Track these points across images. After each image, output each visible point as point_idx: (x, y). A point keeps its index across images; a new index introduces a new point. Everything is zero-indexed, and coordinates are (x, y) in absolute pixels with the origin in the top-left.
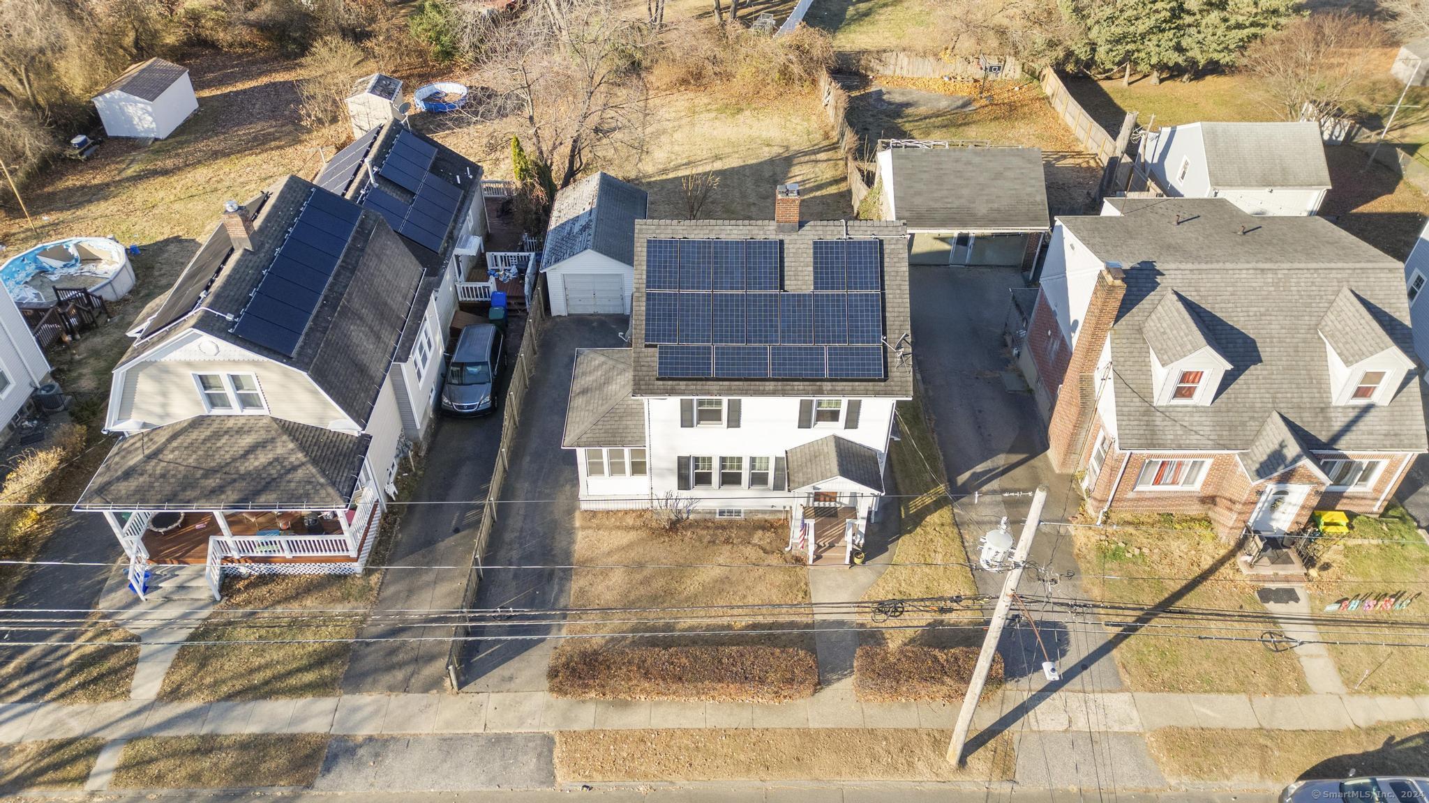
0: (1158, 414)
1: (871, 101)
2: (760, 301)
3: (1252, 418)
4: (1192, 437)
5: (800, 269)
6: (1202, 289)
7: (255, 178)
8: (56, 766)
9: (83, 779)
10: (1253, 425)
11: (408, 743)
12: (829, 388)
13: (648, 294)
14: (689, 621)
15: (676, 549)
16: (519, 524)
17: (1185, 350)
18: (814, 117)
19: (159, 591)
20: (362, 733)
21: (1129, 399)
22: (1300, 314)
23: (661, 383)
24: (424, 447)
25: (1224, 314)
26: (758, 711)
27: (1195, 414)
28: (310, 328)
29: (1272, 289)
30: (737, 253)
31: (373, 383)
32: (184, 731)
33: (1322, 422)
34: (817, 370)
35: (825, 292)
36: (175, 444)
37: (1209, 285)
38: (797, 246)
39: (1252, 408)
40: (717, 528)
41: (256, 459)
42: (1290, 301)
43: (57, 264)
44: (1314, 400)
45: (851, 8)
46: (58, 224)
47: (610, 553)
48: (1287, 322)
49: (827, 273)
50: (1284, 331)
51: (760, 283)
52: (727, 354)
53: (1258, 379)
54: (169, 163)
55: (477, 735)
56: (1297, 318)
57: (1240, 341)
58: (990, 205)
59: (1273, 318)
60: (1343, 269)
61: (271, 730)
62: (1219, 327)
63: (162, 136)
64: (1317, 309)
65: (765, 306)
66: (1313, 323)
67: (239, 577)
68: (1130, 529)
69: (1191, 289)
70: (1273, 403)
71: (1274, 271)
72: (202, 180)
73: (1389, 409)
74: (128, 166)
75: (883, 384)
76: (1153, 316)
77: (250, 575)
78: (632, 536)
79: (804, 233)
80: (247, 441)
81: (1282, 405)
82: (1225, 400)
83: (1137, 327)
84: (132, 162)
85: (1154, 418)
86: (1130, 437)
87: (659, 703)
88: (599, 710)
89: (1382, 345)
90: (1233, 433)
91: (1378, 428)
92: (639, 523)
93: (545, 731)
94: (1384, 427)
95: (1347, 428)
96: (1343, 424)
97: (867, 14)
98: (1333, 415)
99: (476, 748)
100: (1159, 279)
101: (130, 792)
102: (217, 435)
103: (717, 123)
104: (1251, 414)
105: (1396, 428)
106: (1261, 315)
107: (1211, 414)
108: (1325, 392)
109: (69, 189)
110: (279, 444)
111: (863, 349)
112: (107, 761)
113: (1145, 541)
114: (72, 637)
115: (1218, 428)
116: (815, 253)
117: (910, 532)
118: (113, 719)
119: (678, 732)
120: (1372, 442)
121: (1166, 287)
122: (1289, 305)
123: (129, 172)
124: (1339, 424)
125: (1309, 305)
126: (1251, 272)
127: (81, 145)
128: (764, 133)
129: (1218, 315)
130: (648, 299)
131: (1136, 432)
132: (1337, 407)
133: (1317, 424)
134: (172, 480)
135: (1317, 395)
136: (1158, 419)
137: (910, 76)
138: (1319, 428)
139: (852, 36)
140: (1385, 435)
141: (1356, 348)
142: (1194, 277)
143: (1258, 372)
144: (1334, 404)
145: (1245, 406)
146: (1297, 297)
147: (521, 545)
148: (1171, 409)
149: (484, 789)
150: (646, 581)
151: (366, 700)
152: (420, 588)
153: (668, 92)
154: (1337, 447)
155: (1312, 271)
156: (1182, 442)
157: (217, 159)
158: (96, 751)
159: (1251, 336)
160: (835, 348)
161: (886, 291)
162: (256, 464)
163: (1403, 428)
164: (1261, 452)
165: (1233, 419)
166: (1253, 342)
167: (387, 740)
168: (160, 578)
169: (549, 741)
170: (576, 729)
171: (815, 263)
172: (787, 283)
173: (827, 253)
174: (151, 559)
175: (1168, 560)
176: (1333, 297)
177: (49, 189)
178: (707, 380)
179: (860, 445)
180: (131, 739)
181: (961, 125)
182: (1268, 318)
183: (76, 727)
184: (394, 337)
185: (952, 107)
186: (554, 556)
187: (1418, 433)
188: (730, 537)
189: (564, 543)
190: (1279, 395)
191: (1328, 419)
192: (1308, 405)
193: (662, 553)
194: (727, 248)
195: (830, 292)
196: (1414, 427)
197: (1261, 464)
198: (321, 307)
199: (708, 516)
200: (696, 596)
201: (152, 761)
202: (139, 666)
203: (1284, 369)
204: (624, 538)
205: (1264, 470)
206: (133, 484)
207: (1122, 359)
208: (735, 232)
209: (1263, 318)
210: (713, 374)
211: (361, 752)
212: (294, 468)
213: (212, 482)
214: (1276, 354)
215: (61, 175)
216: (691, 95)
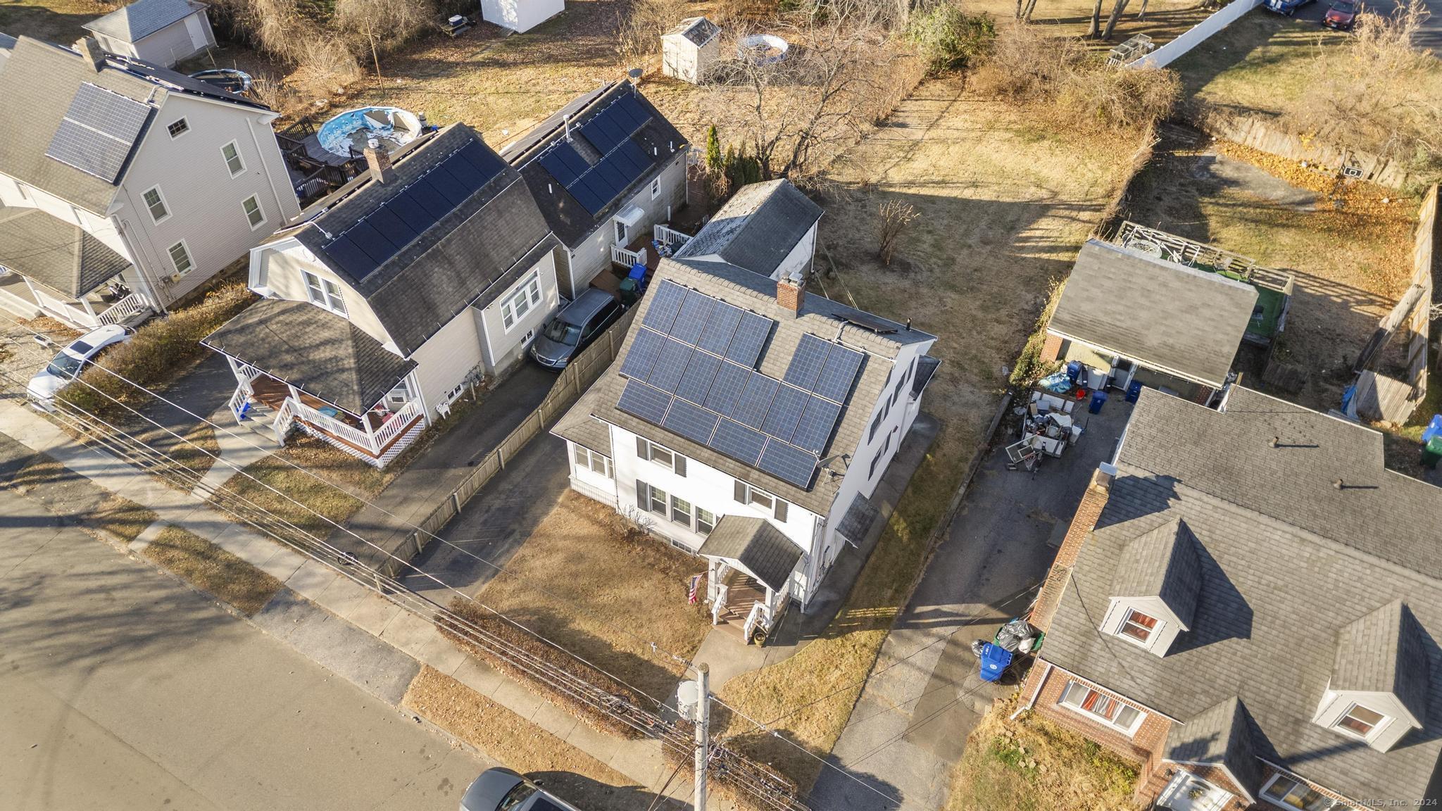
0: (1099, 640)
1: (1194, 167)
2: (732, 372)
3: (1205, 692)
4: (1125, 680)
5: (782, 355)
6: (1218, 532)
7: (562, 89)
8: (123, 522)
9: (131, 539)
10: (1204, 700)
11: (328, 618)
12: (756, 477)
13: (641, 330)
14: (585, 626)
15: (619, 557)
16: (519, 479)
17: (1138, 589)
18: (1115, 167)
19: (250, 422)
20: (305, 594)
21: (1074, 612)
22: (1326, 606)
23: (619, 412)
24: (496, 383)
25: (1230, 569)
26: (579, 729)
27: (1141, 659)
28: (393, 262)
29: (1305, 565)
30: (732, 319)
31: (437, 321)
32: (203, 535)
33: (1289, 734)
34: (751, 455)
35: (792, 386)
36: (281, 318)
37: (1228, 530)
38: (789, 332)
39: (1211, 682)
40: (665, 554)
41: (324, 351)
42: (1320, 588)
43: (378, 125)
44: (1292, 706)
45: (1259, 49)
46: (402, 89)
47: (565, 538)
48: (1304, 609)
49: (802, 369)
50: (1294, 616)
51: (739, 356)
52: (682, 409)
53: (1235, 654)
54: (511, 57)
55: (372, 636)
56: (1319, 609)
57: (1235, 605)
58: (1165, 339)
59: (1289, 597)
60: (1409, 578)
61: (253, 561)
62: (1217, 581)
63: (521, 31)
64: (1350, 610)
65: (734, 378)
66: (1338, 623)
67: (304, 434)
68: (1042, 740)
69: (1204, 526)
70: (1240, 687)
71: (1318, 547)
72: (524, 79)
73: (1384, 758)
74: (481, 52)
75: (805, 493)
76: (1144, 538)
77: (312, 436)
78: (594, 530)
79: (801, 322)
80: (326, 334)
81: (1248, 694)
82: (1184, 660)
83: (1121, 543)
84: (488, 47)
85: (1092, 643)
86: (1056, 649)
87: (511, 682)
88: (465, 663)
89: (1380, 685)
90: (1175, 697)
91: (1358, 771)
92: (607, 520)
93: (418, 659)
94: (1366, 775)
95: (1318, 755)
96: (1315, 747)
97: (1272, 61)
98: (1307, 731)
99: (365, 647)
100: (1171, 502)
101: (150, 562)
102: (307, 323)
103: (1006, 146)
104: (1207, 688)
105: (1381, 781)
106: (1275, 588)
107: (1159, 667)
108: (1311, 703)
109: (429, 60)
110: (343, 346)
111: (801, 453)
112: (151, 533)
113: (1048, 758)
114: (183, 433)
115: (1160, 685)
116: (800, 345)
117: (829, 638)
118: (171, 504)
119: (507, 713)
120: (1340, 783)
121: (1175, 513)
122: (1317, 590)
123: (479, 58)
124: (1309, 744)
125: (1342, 601)
126: (1288, 536)
127: (456, 23)
128: (1045, 171)
129: (1222, 567)
130: (639, 334)
131: (1066, 648)
132: (1316, 726)
133: (1283, 733)
134: (267, 346)
135: (1299, 702)
136: (1096, 647)
137: (1262, 149)
138: (1281, 738)
139: (1234, 82)
140: (1363, 784)
141: (1355, 673)
142: (1216, 515)
143: (1239, 648)
144: (1313, 721)
145: (1203, 676)
146: (1331, 586)
147: (508, 496)
148: (1116, 642)
149: (351, 681)
150: (575, 575)
151: (323, 570)
152: (413, 500)
153: (981, 99)
154: (1293, 768)
155: (1365, 565)
156: (1111, 680)
157: (548, 62)
158: (148, 523)
159: (1251, 606)
160: (776, 443)
161: (850, 407)
162: (322, 355)
163: (1391, 786)
164: (1192, 732)
165: (1183, 684)
166: (1251, 613)
167: (314, 609)
168: (255, 413)
169: (417, 666)
170: (440, 670)
171: (796, 355)
172: (764, 363)
173: (811, 349)
174: (254, 396)
175: (1059, 790)
176: (1378, 605)
177: (416, 57)
178: (656, 426)
179: (788, 539)
180: (172, 525)
181: (1277, 225)
182: (1282, 594)
183: (150, 500)
184: (481, 286)
185: (1287, 201)
186: (524, 518)
187: (1410, 801)
188: (670, 567)
189: (539, 511)
190: (1252, 683)
191: (1298, 734)
192: (1281, 708)
193: (603, 555)
194: (725, 312)
195: (796, 388)
196: (1407, 793)
197: (1183, 745)
198: (414, 246)
199: (665, 541)
200: (605, 605)
201: (173, 547)
202: (209, 473)
203: (1272, 658)
204: (585, 528)
205: (1180, 753)
206: (242, 339)
207: (1087, 568)
208: (741, 299)
209: (1276, 592)
210: (661, 423)
211: (295, 608)
212: (343, 370)
213: (288, 358)
214: (1271, 637)
215: (430, 46)
216: (1004, 107)
